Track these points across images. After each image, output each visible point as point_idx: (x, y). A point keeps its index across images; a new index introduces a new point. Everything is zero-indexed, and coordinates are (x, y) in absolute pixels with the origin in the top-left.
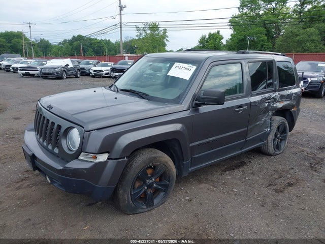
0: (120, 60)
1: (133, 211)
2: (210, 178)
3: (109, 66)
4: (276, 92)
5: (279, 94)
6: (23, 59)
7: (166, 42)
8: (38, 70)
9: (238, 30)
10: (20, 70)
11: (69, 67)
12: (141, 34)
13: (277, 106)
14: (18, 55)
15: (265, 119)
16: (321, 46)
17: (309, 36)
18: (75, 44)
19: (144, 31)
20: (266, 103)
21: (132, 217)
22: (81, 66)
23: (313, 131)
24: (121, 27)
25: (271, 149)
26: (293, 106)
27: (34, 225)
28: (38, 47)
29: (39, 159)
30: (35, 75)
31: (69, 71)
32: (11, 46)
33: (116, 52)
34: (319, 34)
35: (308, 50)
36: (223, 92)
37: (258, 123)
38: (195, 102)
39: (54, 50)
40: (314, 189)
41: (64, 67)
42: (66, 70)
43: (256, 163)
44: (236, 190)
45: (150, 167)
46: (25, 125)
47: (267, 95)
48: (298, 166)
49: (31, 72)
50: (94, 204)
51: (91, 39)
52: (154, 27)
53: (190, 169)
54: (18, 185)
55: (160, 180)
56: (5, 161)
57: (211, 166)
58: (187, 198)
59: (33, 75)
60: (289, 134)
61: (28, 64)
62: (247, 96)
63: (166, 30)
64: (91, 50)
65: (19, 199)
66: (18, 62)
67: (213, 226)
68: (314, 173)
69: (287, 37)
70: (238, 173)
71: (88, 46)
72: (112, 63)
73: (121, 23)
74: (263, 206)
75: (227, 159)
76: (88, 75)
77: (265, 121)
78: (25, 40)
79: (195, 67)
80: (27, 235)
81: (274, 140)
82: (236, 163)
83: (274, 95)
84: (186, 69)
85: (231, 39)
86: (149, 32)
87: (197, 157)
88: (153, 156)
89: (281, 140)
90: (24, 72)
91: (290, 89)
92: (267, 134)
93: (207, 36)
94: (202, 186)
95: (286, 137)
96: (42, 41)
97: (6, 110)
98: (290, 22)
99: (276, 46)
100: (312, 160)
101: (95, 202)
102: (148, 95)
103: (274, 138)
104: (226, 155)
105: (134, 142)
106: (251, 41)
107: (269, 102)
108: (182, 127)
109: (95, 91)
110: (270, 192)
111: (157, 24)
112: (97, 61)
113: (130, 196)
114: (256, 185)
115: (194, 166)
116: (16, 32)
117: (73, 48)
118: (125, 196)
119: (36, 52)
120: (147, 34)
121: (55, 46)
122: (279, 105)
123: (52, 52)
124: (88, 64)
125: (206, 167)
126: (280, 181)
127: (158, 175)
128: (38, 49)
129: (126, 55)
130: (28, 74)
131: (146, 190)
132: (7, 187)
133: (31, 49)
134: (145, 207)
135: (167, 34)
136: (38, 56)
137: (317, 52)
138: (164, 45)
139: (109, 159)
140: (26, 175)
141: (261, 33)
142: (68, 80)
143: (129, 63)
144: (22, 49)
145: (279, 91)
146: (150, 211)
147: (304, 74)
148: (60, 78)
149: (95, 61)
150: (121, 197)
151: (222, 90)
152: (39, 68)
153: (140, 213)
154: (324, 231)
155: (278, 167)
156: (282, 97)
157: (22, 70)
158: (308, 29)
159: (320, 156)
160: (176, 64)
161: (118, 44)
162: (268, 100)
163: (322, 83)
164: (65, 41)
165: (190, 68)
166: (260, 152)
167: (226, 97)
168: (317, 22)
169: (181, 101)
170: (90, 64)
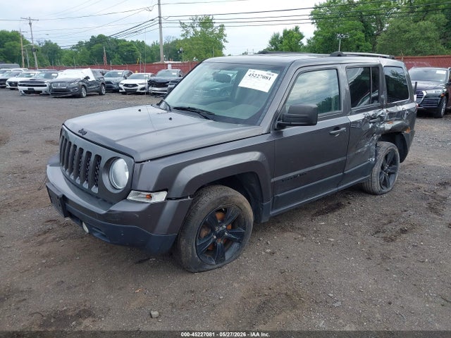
0: (159, 70)
1: (199, 268)
2: (297, 225)
3: (145, 78)
4: (383, 108)
5: (387, 111)
6: (23, 70)
7: (224, 44)
8: (46, 86)
9: (324, 25)
10: (20, 85)
11: (89, 80)
12: (187, 32)
13: (384, 128)
14: (15, 64)
15: (369, 145)
16: (439, 46)
17: (422, 33)
18: (95, 47)
19: (193, 27)
20: (370, 123)
21: (198, 276)
22: (107, 79)
23: (432, 161)
24: (160, 23)
25: (376, 186)
26: (406, 128)
27: (69, 288)
28: (42, 52)
29: (72, 202)
30: (41, 92)
31: (90, 85)
32: (4, 52)
33: (153, 58)
34: (436, 30)
35: (420, 52)
36: (315, 108)
37: (359, 151)
38: (277, 122)
39: (65, 56)
40: (435, 236)
41: (82, 81)
42: (86, 85)
43: (357, 205)
44: (332, 240)
45: (220, 210)
46: (37, 160)
47: (371, 113)
48: (412, 207)
49: (36, 88)
50: (145, 260)
51: (117, 41)
52: (206, 22)
53: (271, 213)
54: (40, 239)
55: (233, 227)
56: (17, 208)
57: (297, 209)
58: (268, 251)
59: (39, 93)
60: (400, 165)
61: (31, 77)
62: (345, 114)
63: (223, 26)
64: (117, 56)
65: (43, 257)
66: (16, 74)
67: (305, 284)
68: (436, 216)
69: (392, 35)
70: (333, 218)
71: (113, 51)
72: (150, 74)
73: (160, 17)
74: (369, 259)
75: (318, 200)
76: (116, 91)
77: (369, 148)
78: (24, 44)
79: (276, 75)
80: (61, 301)
81: (381, 173)
82: (331, 205)
83: (381, 112)
84: (264, 77)
85: (314, 38)
86: (199, 29)
87: (281, 196)
88: (224, 194)
89: (389, 174)
90: (26, 88)
91: (402, 104)
92: (371, 166)
93: (281, 35)
94: (286, 235)
95: (396, 169)
96: (48, 44)
97: (8, 141)
98: (395, 13)
99: (377, 46)
100: (431, 200)
101: (146, 258)
102: (214, 114)
103: (380, 170)
104: (319, 194)
105: (200, 176)
106: (343, 40)
107: (373, 123)
108: (261, 157)
109: (140, 110)
110: (378, 240)
111: (211, 17)
112: (128, 71)
113: (194, 248)
114: (359, 233)
115: (276, 209)
116: (10, 31)
117: (92, 54)
118: (189, 248)
119: (40, 61)
120: (196, 32)
121: (66, 51)
122: (388, 126)
123: (63, 59)
124: (116, 75)
125: (290, 211)
126: (389, 226)
127: (231, 220)
128: (43, 55)
129: (168, 62)
130: (32, 91)
131: (216, 239)
132: (25, 242)
133: (33, 56)
134: (214, 263)
135: (225, 32)
136: (42, 66)
137: (433, 55)
138: (221, 47)
139: (168, 198)
140: (49, 226)
141: (356, 29)
142: (89, 98)
143: (173, 74)
144: (21, 55)
145: (387, 107)
146: (221, 267)
147: (418, 85)
148: (78, 96)
149: (125, 72)
150: (183, 249)
151: (314, 105)
152: (47, 82)
153: (208, 270)
154: (450, 288)
155: (387, 209)
156: (391, 115)
157: (24, 85)
158: (421, 23)
159: (441, 194)
160: (250, 71)
161: (156, 48)
162: (373, 119)
163: (442, 97)
164: (80, 43)
165: (269, 76)
166: (361, 190)
167: (319, 115)
168: (434, 12)
169: (259, 121)
170: (119, 76)
